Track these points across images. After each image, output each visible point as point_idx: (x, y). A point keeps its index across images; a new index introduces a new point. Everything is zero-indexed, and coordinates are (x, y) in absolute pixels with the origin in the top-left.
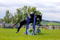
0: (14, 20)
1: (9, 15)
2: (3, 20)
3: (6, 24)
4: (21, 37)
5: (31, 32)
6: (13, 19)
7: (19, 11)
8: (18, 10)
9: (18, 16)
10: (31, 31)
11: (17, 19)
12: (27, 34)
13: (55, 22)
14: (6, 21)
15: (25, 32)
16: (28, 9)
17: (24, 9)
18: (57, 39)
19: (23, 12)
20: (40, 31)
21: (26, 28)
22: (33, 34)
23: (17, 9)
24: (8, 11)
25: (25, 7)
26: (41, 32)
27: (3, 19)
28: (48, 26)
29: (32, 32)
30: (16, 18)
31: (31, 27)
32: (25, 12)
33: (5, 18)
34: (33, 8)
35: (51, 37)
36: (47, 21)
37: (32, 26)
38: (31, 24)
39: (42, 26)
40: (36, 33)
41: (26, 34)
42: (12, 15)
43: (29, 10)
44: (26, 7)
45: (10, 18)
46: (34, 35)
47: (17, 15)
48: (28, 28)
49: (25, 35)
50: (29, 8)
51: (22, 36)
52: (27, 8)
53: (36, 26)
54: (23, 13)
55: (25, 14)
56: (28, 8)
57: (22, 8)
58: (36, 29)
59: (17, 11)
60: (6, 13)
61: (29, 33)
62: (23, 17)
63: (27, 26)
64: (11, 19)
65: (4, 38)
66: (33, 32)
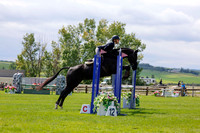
0: (49, 66)
1: (36, 50)
2: (13, 66)
3: (24, 80)
4: (73, 122)
5: (109, 105)
6: (46, 62)
7: (67, 36)
8: (63, 31)
9: (65, 52)
10: (106, 103)
11: (62, 61)
12: (96, 112)
13: (186, 71)
14: (24, 68)
15: (88, 105)
16: (96, 29)
17: (86, 30)
18: (195, 130)
19: (80, 38)
20: (137, 102)
21: (90, 92)
22: (115, 114)
23: (61, 28)
24: (32, 36)
25: (86, 21)
26: (141, 107)
27: (14, 63)
28: (164, 86)
29: (112, 106)
30: (58, 58)
31: (107, 90)
32: (87, 39)
33: (20, 58)
34: (113, 25)
35: (173, 123)
36: (162, 70)
37: (110, 87)
38: (109, 78)
39: (145, 87)
40: (125, 108)
41: (92, 112)
42: (44, 49)
43: (100, 32)
44: (91, 23)
45: (37, 57)
46: (119, 114)
47: (62, 50)
48: (96, 92)
49: (88, 114)
50: (101, 26)
51: (79, 118)
52: (94, 27)
53: (123, 86)
54: (83, 43)
55: (86, 46)
56: (97, 25)
57: (77, 26)
58: (125, 95)
59: (61, 36)
60: (24, 41)
61: (100, 109)
62: (80, 55)
63: (93, 87)
64: (41, 62)
65: (18, 125)
66: (115, 105)
